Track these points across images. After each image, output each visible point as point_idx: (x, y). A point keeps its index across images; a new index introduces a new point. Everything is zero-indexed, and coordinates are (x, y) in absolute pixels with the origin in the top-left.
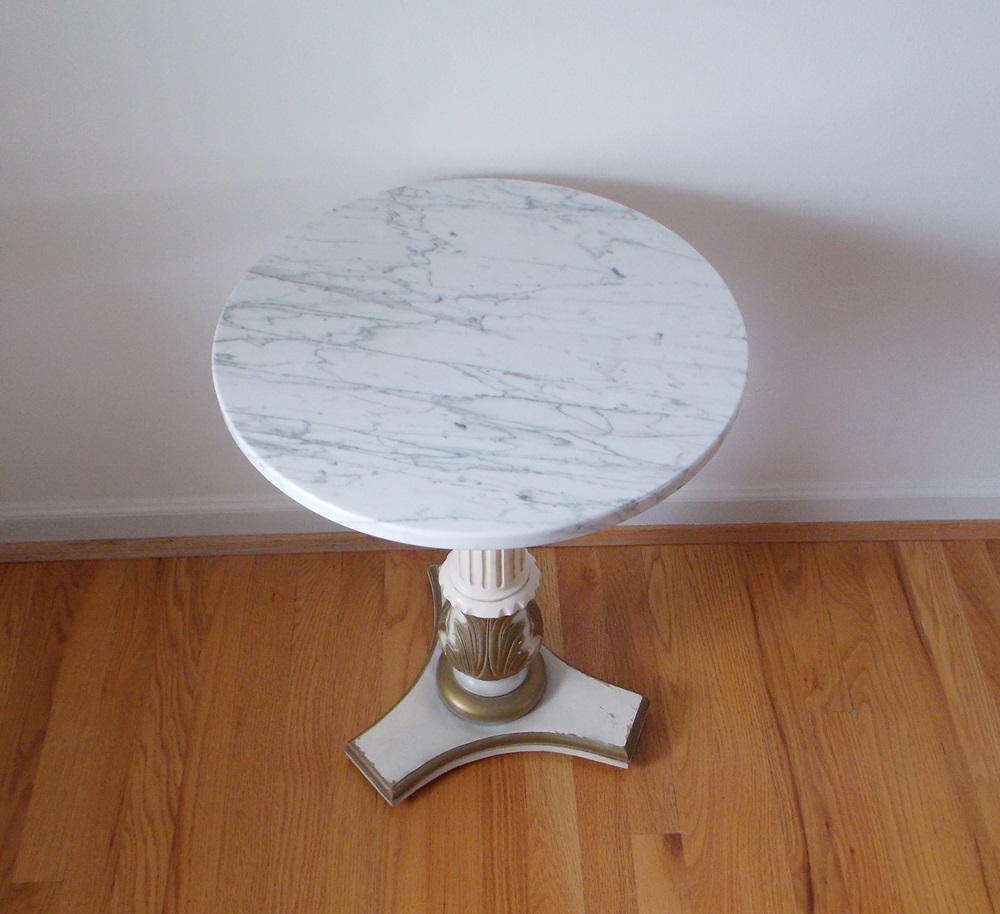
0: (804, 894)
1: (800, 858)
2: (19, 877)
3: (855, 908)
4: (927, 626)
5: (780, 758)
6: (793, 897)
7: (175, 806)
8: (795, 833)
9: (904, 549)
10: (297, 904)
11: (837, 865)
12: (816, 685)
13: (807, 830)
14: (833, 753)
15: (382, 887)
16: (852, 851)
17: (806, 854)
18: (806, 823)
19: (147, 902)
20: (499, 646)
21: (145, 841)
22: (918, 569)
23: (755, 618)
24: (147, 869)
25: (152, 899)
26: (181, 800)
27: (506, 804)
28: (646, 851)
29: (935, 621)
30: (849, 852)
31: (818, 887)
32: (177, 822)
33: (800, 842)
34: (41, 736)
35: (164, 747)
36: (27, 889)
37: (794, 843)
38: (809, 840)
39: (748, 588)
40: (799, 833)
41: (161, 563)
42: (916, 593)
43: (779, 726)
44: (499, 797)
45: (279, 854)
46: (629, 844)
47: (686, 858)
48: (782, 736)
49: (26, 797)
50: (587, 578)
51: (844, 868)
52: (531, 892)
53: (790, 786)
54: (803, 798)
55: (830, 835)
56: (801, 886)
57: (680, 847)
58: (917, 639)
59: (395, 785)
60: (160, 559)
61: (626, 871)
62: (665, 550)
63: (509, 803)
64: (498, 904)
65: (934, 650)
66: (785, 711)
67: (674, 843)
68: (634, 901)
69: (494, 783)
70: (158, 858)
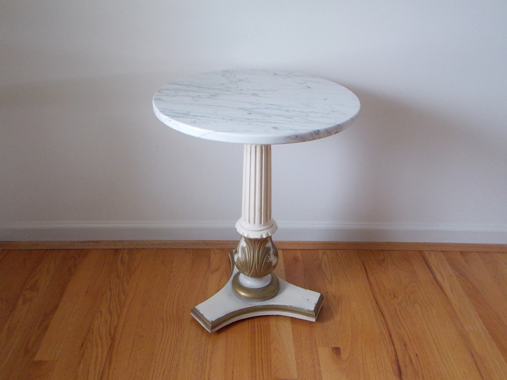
0: (397, 371)
1: (394, 357)
2: (37, 358)
3: (421, 378)
4: (439, 278)
5: (382, 321)
6: (392, 372)
7: (112, 333)
8: (391, 348)
9: (426, 253)
10: (165, 370)
11: (411, 360)
12: (395, 296)
13: (396, 347)
14: (404, 320)
15: (204, 365)
16: (417, 355)
17: (396, 356)
18: (395, 344)
19: (95, 368)
20: (260, 256)
21: (97, 346)
22: (433, 260)
23: (367, 274)
24: (97, 357)
25: (98, 368)
26: (115, 331)
27: (261, 335)
28: (324, 354)
29: (442, 276)
30: (416, 356)
31: (403, 369)
32: (113, 339)
33: (393, 352)
34: (56, 307)
35: (110, 312)
36: (40, 363)
37: (391, 352)
38: (397, 351)
39: (363, 264)
40: (392, 348)
41: (116, 251)
42: (433, 268)
43: (380, 310)
44: (258, 332)
45: (158, 351)
46: (317, 350)
47: (342, 356)
48: (382, 314)
49: (46, 329)
50: (296, 259)
51: (414, 361)
52: (273, 368)
53: (387, 331)
54: (393, 336)
55: (406, 349)
56: (395, 367)
57: (340, 352)
58: (436, 282)
59: (212, 322)
60: (116, 249)
61: (316, 360)
62: (328, 252)
63: (263, 334)
64: (257, 372)
65: (443, 286)
66: (382, 305)
67: (337, 350)
68: (320, 371)
69: (256, 328)
70: (102, 352)
